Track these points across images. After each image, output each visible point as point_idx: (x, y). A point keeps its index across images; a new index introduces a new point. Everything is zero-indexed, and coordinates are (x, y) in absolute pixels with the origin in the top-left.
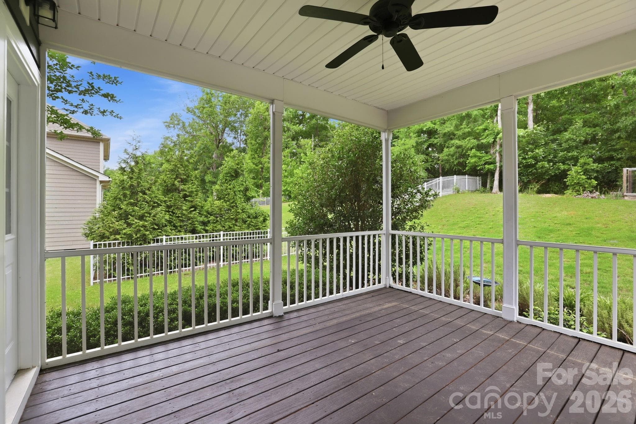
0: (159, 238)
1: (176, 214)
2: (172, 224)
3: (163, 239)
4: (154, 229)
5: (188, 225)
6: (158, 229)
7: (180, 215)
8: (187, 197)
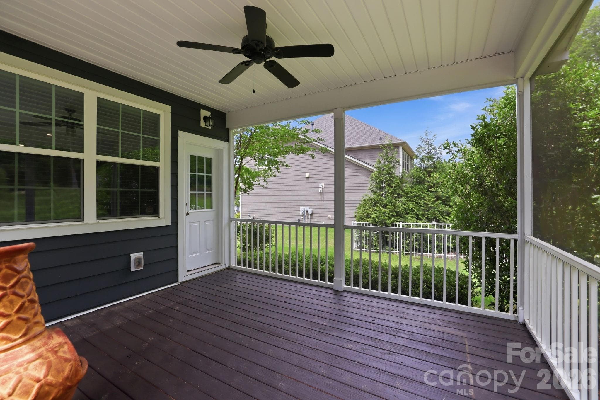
0: (397, 223)
1: (419, 204)
2: (414, 212)
3: (400, 224)
4: (393, 215)
5: (429, 214)
6: (397, 216)
7: (422, 205)
8: (431, 188)
